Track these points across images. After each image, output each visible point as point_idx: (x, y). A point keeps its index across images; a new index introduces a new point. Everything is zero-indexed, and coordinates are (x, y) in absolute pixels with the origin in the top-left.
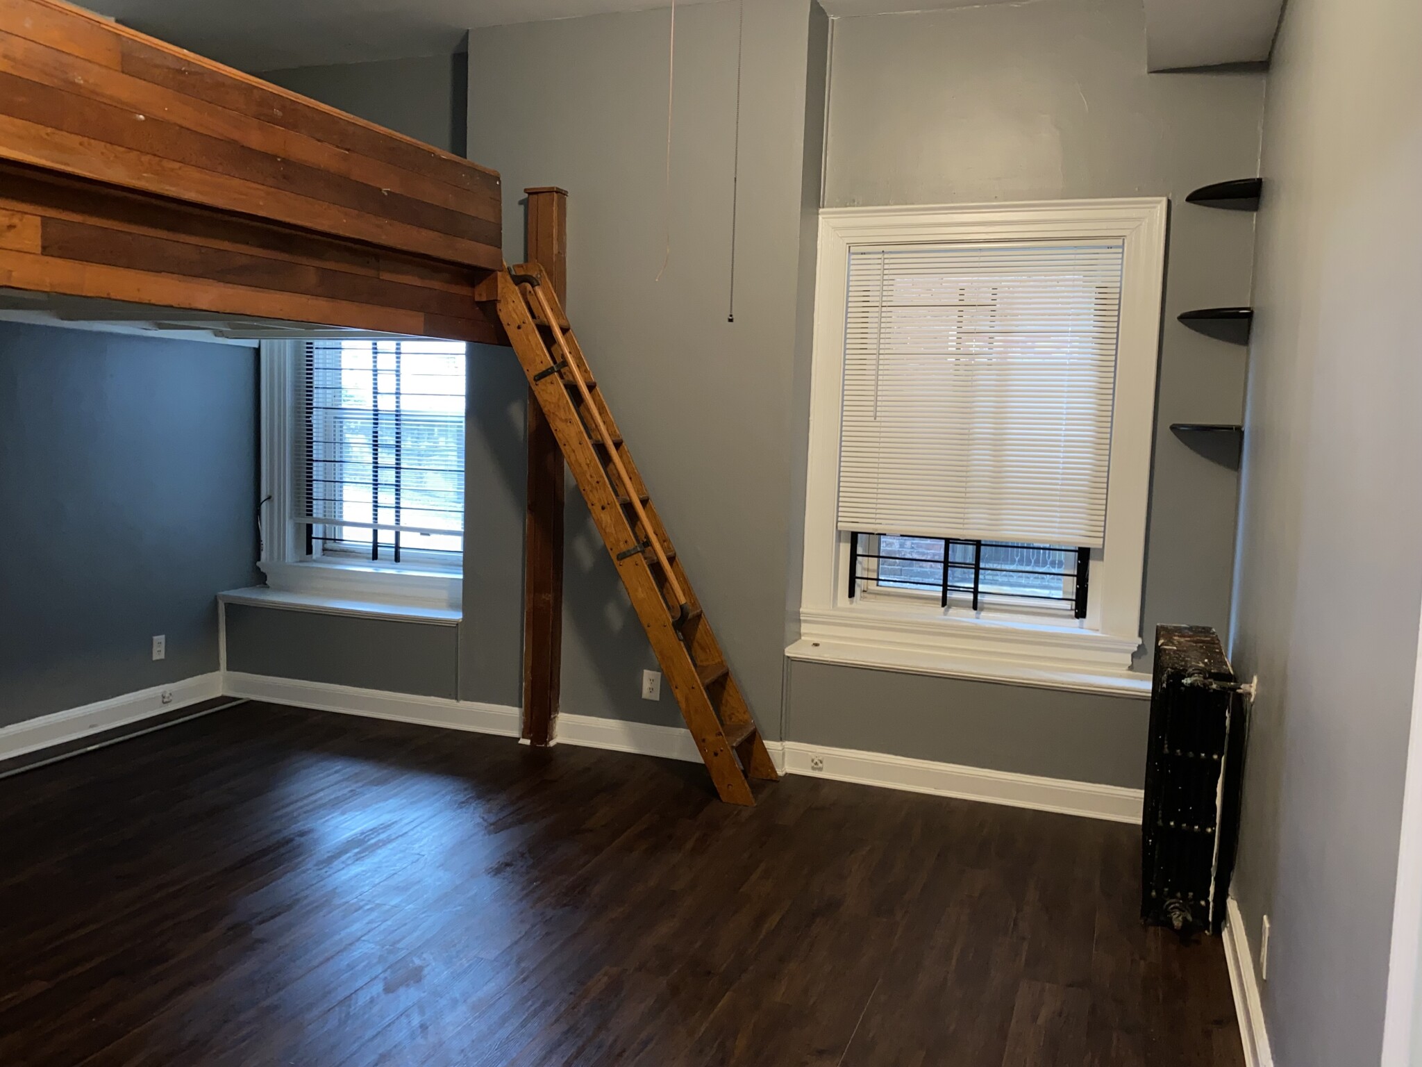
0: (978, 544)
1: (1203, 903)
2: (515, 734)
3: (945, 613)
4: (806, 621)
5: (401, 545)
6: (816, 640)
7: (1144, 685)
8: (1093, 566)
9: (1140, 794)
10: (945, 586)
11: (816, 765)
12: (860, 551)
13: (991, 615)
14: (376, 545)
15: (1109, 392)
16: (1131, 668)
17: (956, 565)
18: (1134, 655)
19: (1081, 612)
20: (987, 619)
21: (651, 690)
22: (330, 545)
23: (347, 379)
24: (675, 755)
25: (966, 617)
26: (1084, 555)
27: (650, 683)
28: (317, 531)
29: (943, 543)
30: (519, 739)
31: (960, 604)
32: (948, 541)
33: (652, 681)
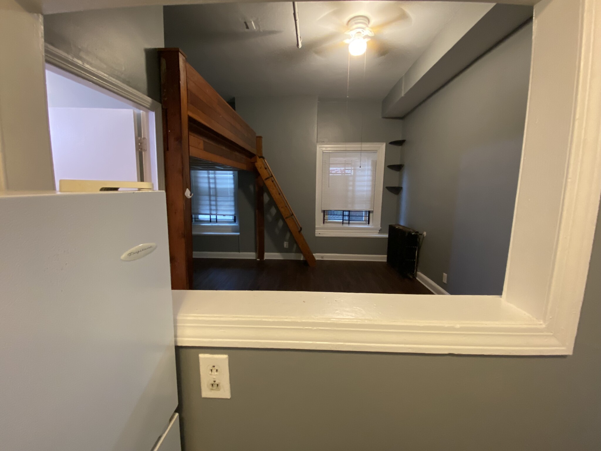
0: (349, 211)
1: (413, 273)
2: (254, 258)
3: (343, 225)
4: (317, 229)
5: (217, 219)
6: (319, 233)
7: (386, 236)
8: (371, 214)
9: (386, 256)
10: (343, 220)
11: (322, 257)
12: (325, 214)
13: (351, 225)
14: (211, 219)
15: (374, 180)
16: (379, 233)
17: (346, 216)
18: (379, 231)
19: (369, 223)
20: (351, 226)
21: (286, 246)
22: (197, 219)
23: (201, 180)
24: (293, 259)
25: (347, 226)
26: (369, 212)
27: (286, 245)
28: (193, 216)
29: (342, 211)
30: (257, 259)
31: (346, 223)
32: (343, 211)
33: (286, 244)
